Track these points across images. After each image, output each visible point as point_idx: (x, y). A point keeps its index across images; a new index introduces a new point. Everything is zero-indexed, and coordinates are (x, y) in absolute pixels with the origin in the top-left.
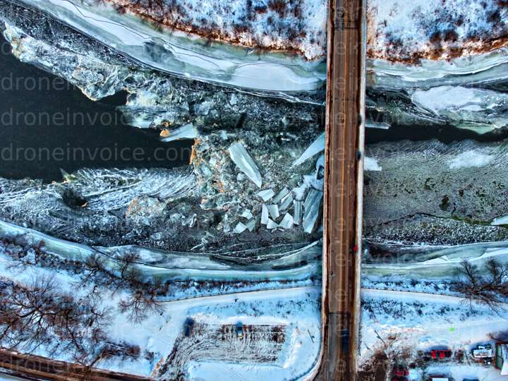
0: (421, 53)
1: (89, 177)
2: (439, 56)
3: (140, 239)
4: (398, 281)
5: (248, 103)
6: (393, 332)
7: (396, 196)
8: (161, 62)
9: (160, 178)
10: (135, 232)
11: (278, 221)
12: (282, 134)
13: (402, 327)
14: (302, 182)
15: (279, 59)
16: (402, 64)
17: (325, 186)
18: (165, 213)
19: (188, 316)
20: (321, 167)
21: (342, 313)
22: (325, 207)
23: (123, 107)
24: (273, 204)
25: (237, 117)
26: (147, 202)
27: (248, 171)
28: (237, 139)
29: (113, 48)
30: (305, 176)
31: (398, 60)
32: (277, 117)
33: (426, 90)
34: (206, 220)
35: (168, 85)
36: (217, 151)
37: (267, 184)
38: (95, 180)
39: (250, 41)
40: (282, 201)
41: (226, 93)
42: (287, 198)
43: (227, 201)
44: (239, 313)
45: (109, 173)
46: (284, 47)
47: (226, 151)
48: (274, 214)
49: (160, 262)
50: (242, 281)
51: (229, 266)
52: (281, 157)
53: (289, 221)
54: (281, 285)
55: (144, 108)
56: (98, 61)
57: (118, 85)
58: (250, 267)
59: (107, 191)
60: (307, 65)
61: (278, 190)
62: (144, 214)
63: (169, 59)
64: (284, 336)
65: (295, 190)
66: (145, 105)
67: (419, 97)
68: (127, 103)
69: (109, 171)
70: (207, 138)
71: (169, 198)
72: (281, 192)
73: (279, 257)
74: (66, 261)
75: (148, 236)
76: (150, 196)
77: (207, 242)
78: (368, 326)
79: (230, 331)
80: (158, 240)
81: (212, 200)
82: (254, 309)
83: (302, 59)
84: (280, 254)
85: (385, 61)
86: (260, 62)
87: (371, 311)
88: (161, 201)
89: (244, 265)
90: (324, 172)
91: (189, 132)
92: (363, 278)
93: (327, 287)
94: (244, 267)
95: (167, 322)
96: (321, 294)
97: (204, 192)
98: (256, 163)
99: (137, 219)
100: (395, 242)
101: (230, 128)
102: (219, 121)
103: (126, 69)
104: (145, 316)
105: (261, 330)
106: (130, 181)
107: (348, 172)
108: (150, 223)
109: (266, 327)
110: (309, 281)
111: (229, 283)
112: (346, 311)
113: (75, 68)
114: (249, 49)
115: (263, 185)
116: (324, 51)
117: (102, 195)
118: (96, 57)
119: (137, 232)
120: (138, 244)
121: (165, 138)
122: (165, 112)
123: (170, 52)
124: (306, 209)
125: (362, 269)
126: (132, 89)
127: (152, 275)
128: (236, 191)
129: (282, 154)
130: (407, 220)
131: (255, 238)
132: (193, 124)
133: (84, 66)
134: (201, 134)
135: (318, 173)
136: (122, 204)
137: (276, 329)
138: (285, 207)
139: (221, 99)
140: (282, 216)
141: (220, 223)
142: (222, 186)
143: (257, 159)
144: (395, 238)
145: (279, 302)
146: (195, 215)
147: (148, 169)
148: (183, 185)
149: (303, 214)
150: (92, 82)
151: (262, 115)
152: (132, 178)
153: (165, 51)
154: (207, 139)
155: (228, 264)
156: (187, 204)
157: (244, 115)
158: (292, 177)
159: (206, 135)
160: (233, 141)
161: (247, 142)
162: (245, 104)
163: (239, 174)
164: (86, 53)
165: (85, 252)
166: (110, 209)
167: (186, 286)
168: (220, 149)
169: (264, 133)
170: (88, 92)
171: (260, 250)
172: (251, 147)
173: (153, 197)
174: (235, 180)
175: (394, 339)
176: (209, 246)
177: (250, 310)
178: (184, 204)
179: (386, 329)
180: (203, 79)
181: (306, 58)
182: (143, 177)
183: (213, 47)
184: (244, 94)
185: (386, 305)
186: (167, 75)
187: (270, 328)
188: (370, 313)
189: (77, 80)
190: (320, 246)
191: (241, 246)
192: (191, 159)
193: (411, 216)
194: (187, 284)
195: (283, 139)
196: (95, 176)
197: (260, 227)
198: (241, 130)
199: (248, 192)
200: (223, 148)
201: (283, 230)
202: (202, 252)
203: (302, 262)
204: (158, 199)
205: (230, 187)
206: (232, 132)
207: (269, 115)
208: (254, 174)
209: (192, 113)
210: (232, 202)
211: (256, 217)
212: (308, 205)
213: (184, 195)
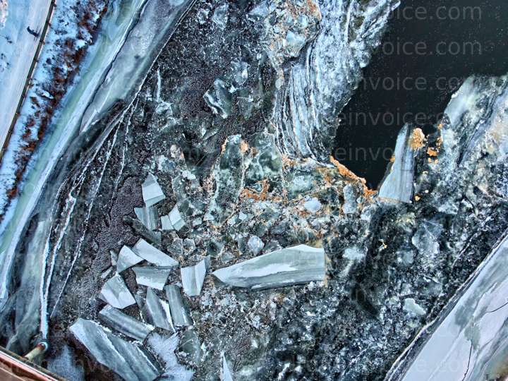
5: (393, 333)
9: (336, 84)
11: (128, 275)
12: (298, 369)
14: (182, 363)
18: (259, 56)
24: (168, 283)
25: (376, 297)
26: (299, 32)
27: (260, 266)
28: (332, 275)
30: (191, 373)
34: (203, 131)
36: (329, 224)
37: (214, 291)
40: (164, 303)
41: (434, 299)
42: (165, 316)
43: (221, 193)
47: (320, 242)
48: (146, 274)
50: (40, 140)
51: (85, 130)
52: (255, 345)
53: (117, 297)
58: (62, 174)
61: (191, 305)
62: (279, 13)
65: (173, 342)
66: (492, 129)
70: (366, 218)
71: (287, 80)
72: (183, 311)
73: (52, 241)
76: (307, 45)
77: (159, 110)
80: (211, 15)
81: (237, 163)
84: (58, 246)
88: (288, 61)
89: (73, 162)
91: (395, 188)
94: (68, 159)
97: (262, 157)
98: (266, 290)
101: (362, 273)
106: (359, 21)
108: (255, 17)
111: (50, 112)
115: (216, 280)
121: (408, 134)
122: (459, 161)
124: (124, 344)
128: (231, 221)
129: (257, 352)
132: (406, 205)
134: (380, 209)
138: (150, 303)
139: (427, 285)
140: (133, 288)
141: (182, 157)
142: (257, 199)
143: (275, 296)
146: (225, 116)
147: (364, 69)
148: (296, 124)
149: (114, 330)
151: (356, 349)
152: (362, 27)
154: (363, 217)
156: (254, 110)
157: (373, 312)
158: (203, 347)
159: (373, 219)
160: (334, 265)
161: (318, 293)
162: (394, 325)
163: (262, 244)
168: (329, 233)
169: (318, 335)
171: (86, 209)
172: (304, 294)
173: (304, 50)
174: (254, 230)
176: (147, 110)
178: (258, 105)
180: (484, 268)
182: (353, 50)
184: (413, 333)
191: (114, 174)
192: (341, 167)
195: (287, 365)
197: (134, 234)
198: (347, 293)
199: (218, 244)
200: (329, 239)
201: (104, 275)
202: (143, 90)
203: (19, 284)
204: (293, 59)
205: (246, 213)
206: (352, 272)
207: (347, 362)
208: (247, 275)
209: (429, 213)
210: (213, 202)
211: (158, 235)
212: (130, 353)
213: (275, 113)
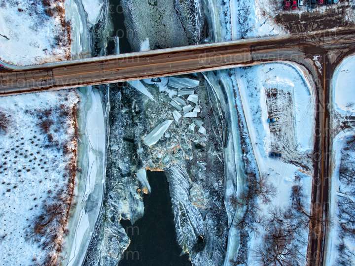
0: (62, 22)
1: (182, 237)
2: (61, 9)
3: (219, 197)
4: (224, 15)
6: (260, 13)
7: (164, 25)
8: (97, 200)
9: (176, 190)
10: (215, 201)
11: (194, 105)
12: (133, 111)
13: (256, 7)
14: (164, 92)
15: (82, 120)
16: (71, 34)
17: (165, 75)
18: (199, 183)
19: (267, 157)
20: (152, 80)
21: (251, 51)
22: (179, 74)
23: (132, 222)
24: (182, 110)
25: (127, 144)
26: (194, 196)
27: (162, 130)
28: (142, 141)
29: (93, 234)
30: (160, 91)
31: (69, 38)
32: (122, 116)
33: (87, 15)
34: (200, 154)
35: (112, 194)
36: (152, 154)
37: (169, 116)
38: (184, 233)
39: (73, 142)
40: (180, 104)
41: (111, 154)
42: (177, 101)
43: (185, 142)
44: (261, 123)
45: (178, 224)
46: (73, 118)
47: (151, 147)
48: (189, 108)
49: (233, 181)
50: (238, 124)
51: (230, 134)
52: (149, 110)
53: (193, 98)
54: (238, 97)
55: (131, 208)
56: (103, 243)
57: (117, 227)
58: (228, 119)
59: (190, 224)
60: (83, 100)
61: (173, 108)
62: (202, 197)
63: (94, 195)
64: (272, 89)
65: (170, 96)
66: (128, 207)
67: (93, 18)
68: (129, 219)
69: (177, 224)
70: (144, 162)
71: (188, 182)
72: (174, 106)
73: (218, 100)
74: (241, 243)
75: (216, 192)
76: (190, 194)
77: (215, 152)
78: (257, 31)
79: (274, 127)
80: (219, 184)
81: (186, 153)
82: (257, 112)
83: (79, 105)
84: (216, 100)
85: (71, 46)
86: (86, 133)
87: (247, 31)
88: (191, 187)
89: (227, 124)
90: (155, 78)
91: (142, 174)
92: (225, 40)
93: (234, 64)
94: (229, 124)
95: (273, 170)
96: (240, 68)
97: (181, 158)
98: (156, 126)
99: (206, 201)
100: (197, 21)
101: (135, 147)
102: (131, 156)
103: (106, 223)
104: (271, 186)
105: (271, 106)
106: (181, 209)
107: (153, 61)
108: (207, 192)
109: (268, 102)
110: (232, 77)
111: (241, 133)
112: (249, 49)
113: (110, 257)
114: (79, 142)
115: (171, 119)
116: (72, 90)
117: (193, 226)
118: (101, 244)
119: (215, 199)
120: (223, 198)
121: (148, 191)
122: (131, 193)
123: (89, 195)
124: (183, 87)
125: (218, 42)
126: (118, 217)
127: (243, 185)
128: (177, 137)
129: (147, 108)
130: (180, 15)
131: (207, 119)
132: (136, 172)
133: (108, 251)
134: (142, 166)
135: (156, 82)
136: (197, 212)
137: (268, 95)
138: (183, 102)
139: (116, 156)
140: (190, 103)
141: (201, 144)
142: (175, 147)
143: (153, 126)
144: (194, 21)
145: (249, 96)
146: (198, 162)
147: (171, 198)
148: (179, 173)
149: (187, 88)
150: (118, 244)
151: (122, 126)
152: (179, 208)
153: (89, 199)
154: (145, 162)
155: (228, 134)
156: (191, 169)
157: (125, 139)
158: (162, 100)
159: (142, 163)
160: (143, 144)
161: (142, 134)
162: (117, 139)
163: (166, 136)
164: (99, 251)
165: (233, 232)
166: (202, 220)
167: (247, 161)
168: (151, 152)
169: (135, 123)
170: (125, 246)
171: (216, 114)
172: (145, 131)
173: (190, 192)
174: (170, 139)
175: (264, 12)
176: (218, 150)
177: (258, 115)
178: (191, 171)
179: (258, 18)
180: (104, 170)
181: (79, 102)
182: (177, 201)
183: (81, 167)
184: (110, 141)
185: (242, 21)
186: (106, 196)
187: (268, 100)
188: (249, 31)
189: (118, 254)
190: (207, 73)
191: (215, 128)
192: (160, 170)
193: (177, 12)
194: (246, 161)
195: (137, 110)
196: (181, 233)
197: (200, 117)
198: (135, 139)
199: (177, 129)
200: (149, 150)
201: (200, 101)
202: (222, 154)
203: (220, 84)
204: (191, 188)
205: (175, 142)
206: (138, 146)
207: (122, 122)
208: (164, 126)
209: (129, 175)
210: (185, 138)
211: (193, 121)
212: (180, 85)
213: (186, 172)
